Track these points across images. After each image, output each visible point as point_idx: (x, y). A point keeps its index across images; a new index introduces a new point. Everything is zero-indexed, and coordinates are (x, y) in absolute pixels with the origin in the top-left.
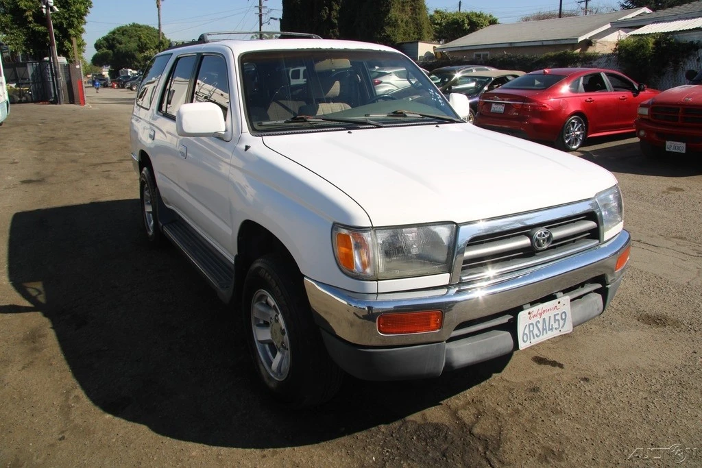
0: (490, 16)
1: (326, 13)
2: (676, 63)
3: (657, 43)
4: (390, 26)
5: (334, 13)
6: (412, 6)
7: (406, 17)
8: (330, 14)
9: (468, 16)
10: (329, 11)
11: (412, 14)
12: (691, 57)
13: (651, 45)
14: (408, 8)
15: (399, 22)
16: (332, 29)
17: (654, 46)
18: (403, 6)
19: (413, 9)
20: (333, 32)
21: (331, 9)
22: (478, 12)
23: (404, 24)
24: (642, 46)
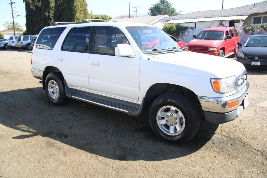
0: (109, 16)
1: (47, 14)
2: (182, 33)
3: (176, 26)
4: (77, 19)
5: (51, 14)
6: (84, 12)
7: (82, 16)
8: (49, 14)
9: (101, 16)
10: (49, 13)
11: (84, 15)
12: (186, 31)
13: (175, 27)
14: (83, 13)
15: (80, 18)
16: (50, 20)
17: (176, 27)
18: (81, 12)
19: (85, 13)
20: (51, 22)
21: (49, 12)
22: (105, 15)
23: (81, 19)
24: (172, 27)
